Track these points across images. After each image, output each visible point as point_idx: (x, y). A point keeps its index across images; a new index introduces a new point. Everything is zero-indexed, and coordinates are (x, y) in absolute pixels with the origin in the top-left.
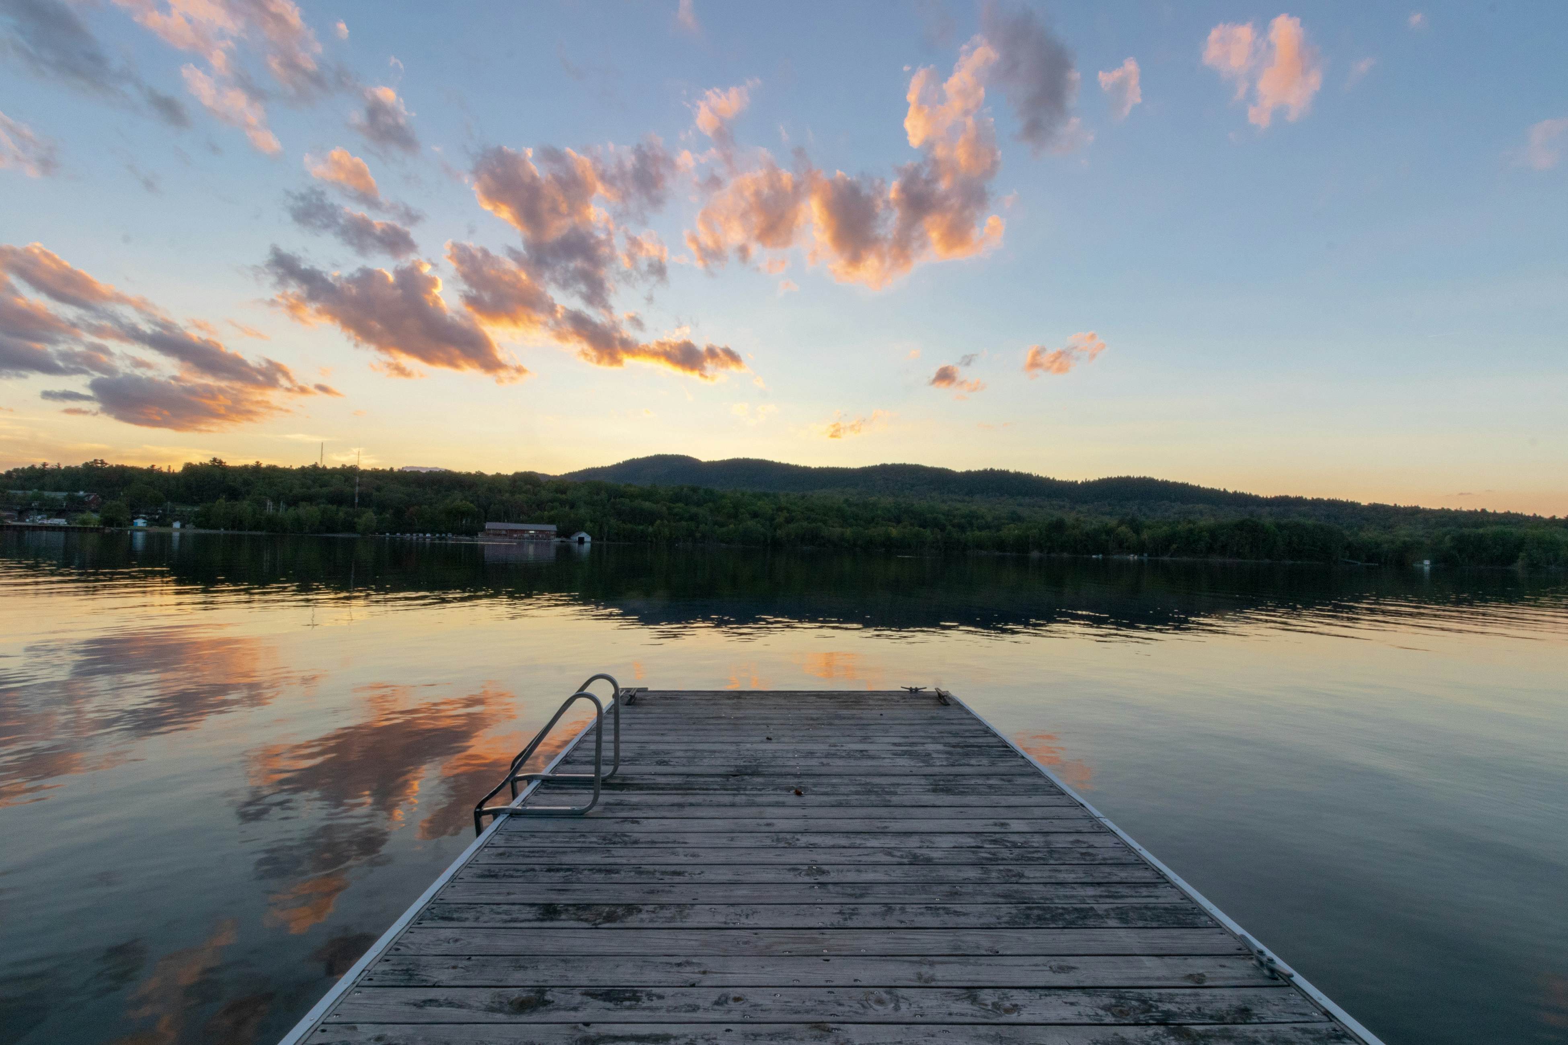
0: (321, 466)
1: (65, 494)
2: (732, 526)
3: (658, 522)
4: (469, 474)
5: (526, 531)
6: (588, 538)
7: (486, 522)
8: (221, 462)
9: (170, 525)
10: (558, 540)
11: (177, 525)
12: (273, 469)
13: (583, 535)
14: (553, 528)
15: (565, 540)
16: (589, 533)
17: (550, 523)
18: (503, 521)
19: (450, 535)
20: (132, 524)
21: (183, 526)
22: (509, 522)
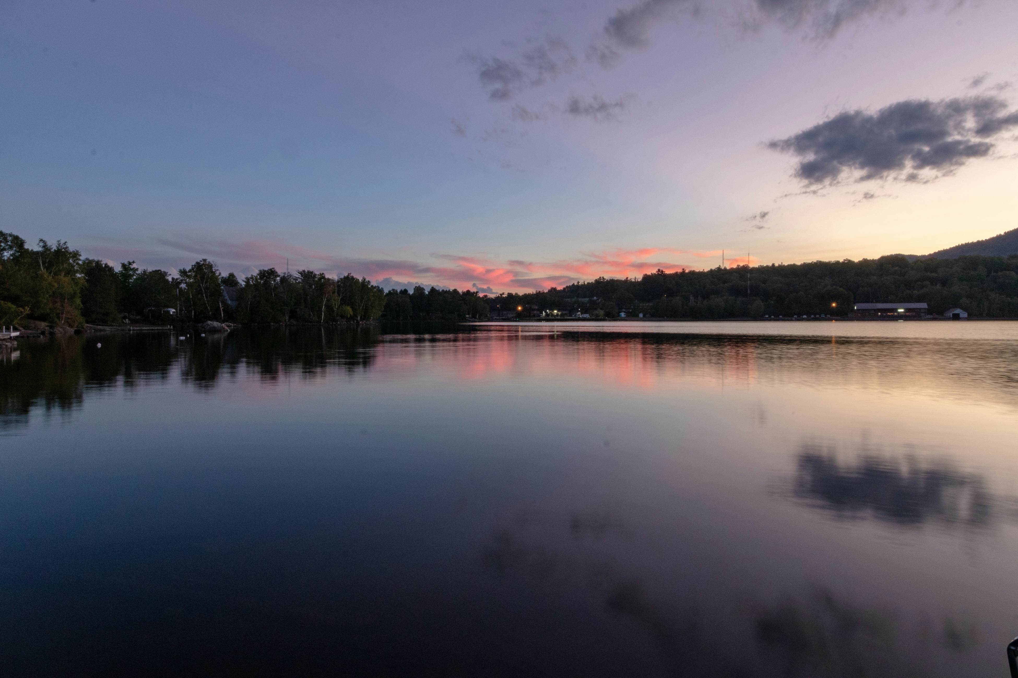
0: (723, 268)
1: (587, 299)
4: (838, 263)
5: (895, 310)
6: (964, 314)
7: (855, 303)
8: (662, 271)
9: (638, 316)
10: (929, 316)
11: (641, 315)
12: (692, 273)
13: (958, 311)
14: (924, 305)
15: (936, 316)
16: (964, 309)
17: (919, 301)
18: (872, 302)
19: (823, 316)
20: (619, 316)
21: (644, 316)
22: (877, 302)
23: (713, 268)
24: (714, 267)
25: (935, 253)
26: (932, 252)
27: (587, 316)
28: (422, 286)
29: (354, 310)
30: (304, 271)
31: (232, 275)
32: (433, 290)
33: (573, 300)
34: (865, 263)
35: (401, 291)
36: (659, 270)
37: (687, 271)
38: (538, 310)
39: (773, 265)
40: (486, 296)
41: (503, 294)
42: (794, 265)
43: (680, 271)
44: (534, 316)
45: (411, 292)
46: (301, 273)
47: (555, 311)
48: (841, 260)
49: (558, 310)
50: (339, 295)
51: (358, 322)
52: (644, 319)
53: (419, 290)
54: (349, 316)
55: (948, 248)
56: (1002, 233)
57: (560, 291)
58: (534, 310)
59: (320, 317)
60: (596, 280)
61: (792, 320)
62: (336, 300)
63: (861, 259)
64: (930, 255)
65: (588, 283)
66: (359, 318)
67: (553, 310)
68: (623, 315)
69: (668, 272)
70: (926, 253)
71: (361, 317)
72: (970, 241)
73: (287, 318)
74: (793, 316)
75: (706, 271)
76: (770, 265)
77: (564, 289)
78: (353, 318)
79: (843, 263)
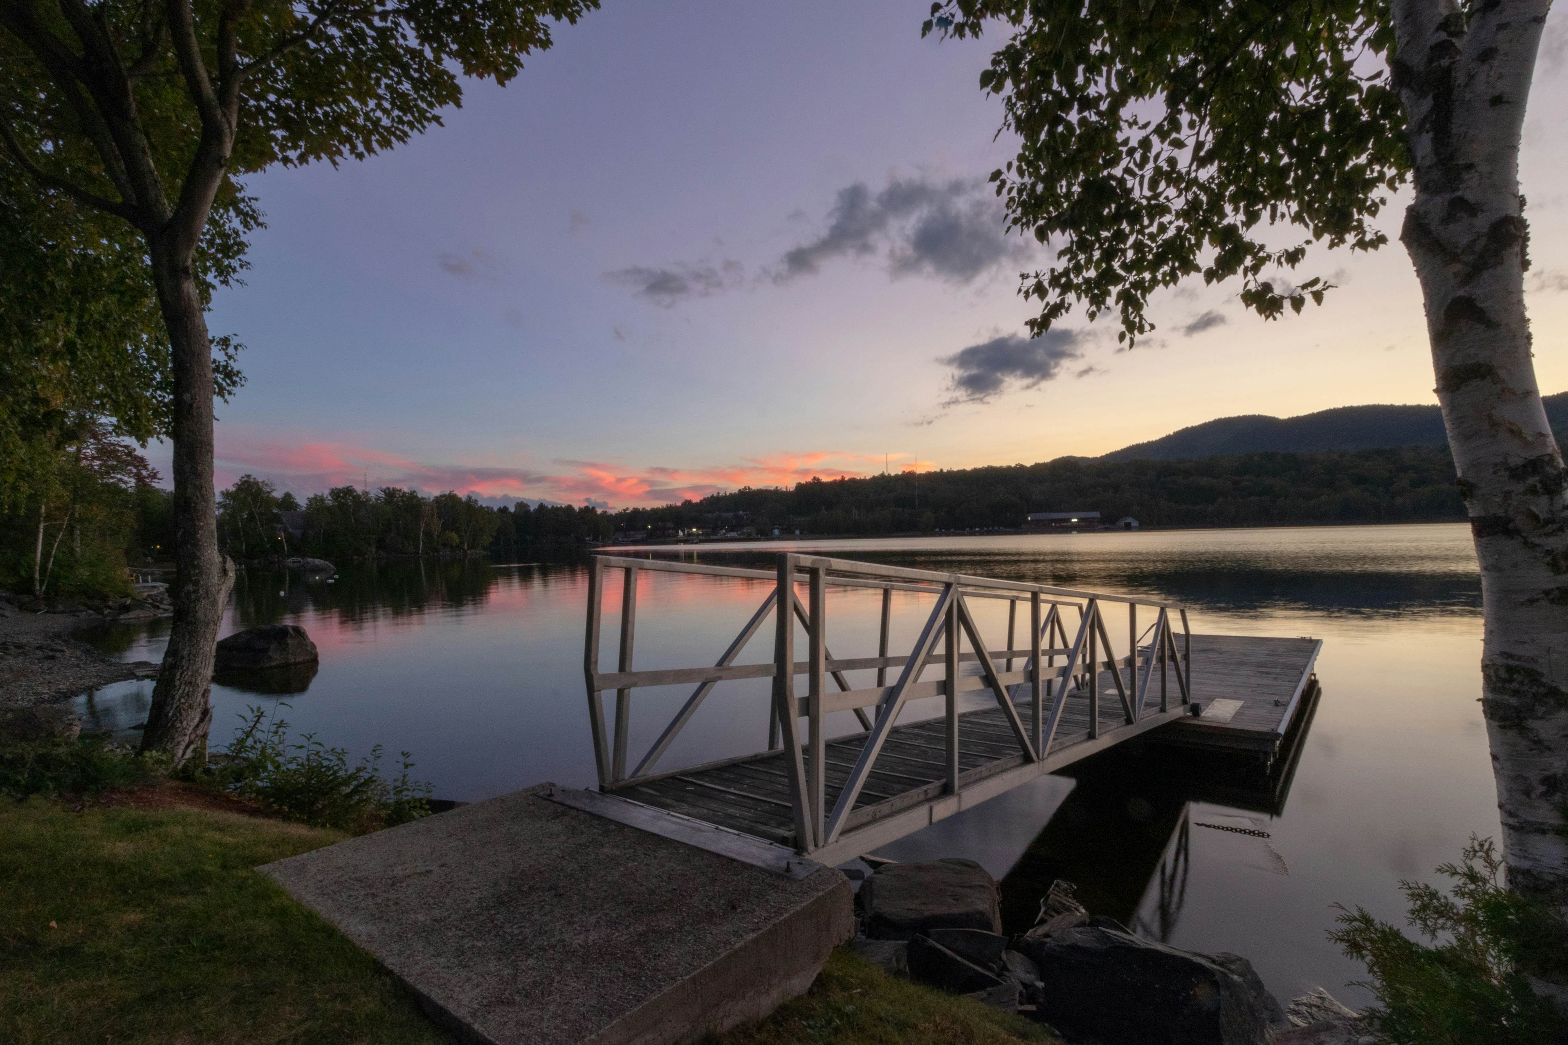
0: (886, 474)
1: (732, 514)
2: (1323, 498)
3: (1220, 500)
4: (1009, 468)
5: (1069, 520)
6: (1135, 523)
7: (1028, 513)
8: (818, 479)
9: (793, 532)
10: (1102, 526)
11: (797, 532)
12: (853, 481)
13: (1129, 520)
14: (1096, 514)
15: (1110, 526)
16: (1136, 517)
17: (1093, 510)
18: (1045, 511)
19: (996, 528)
20: (772, 533)
21: (801, 533)
22: (1051, 511)
23: (876, 475)
24: (877, 473)
25: (1107, 455)
26: (1104, 454)
27: (733, 534)
28: (525, 502)
29: (460, 536)
30: (388, 488)
31: (288, 496)
32: (542, 507)
33: (715, 515)
34: (1037, 467)
35: (500, 510)
36: (815, 478)
37: (846, 479)
38: (673, 529)
39: (941, 470)
40: (605, 512)
41: (627, 509)
42: (964, 471)
43: (838, 478)
44: (669, 536)
45: (512, 509)
46: (384, 491)
47: (694, 530)
48: (1013, 465)
49: (698, 528)
50: (440, 519)
51: (465, 551)
52: (802, 538)
53: (522, 506)
54: (454, 544)
55: (1119, 449)
56: (1172, 433)
57: (696, 504)
58: (669, 529)
59: (417, 547)
60: (740, 490)
61: (963, 535)
62: (437, 525)
63: (1033, 464)
64: (1102, 457)
65: (731, 494)
66: (466, 547)
67: (691, 528)
68: (776, 532)
69: (825, 479)
70: (1098, 455)
71: (468, 546)
72: (1141, 442)
73: (374, 550)
74: (964, 529)
75: (868, 478)
76: (938, 470)
77: (701, 501)
78: (459, 546)
79: (1015, 468)
